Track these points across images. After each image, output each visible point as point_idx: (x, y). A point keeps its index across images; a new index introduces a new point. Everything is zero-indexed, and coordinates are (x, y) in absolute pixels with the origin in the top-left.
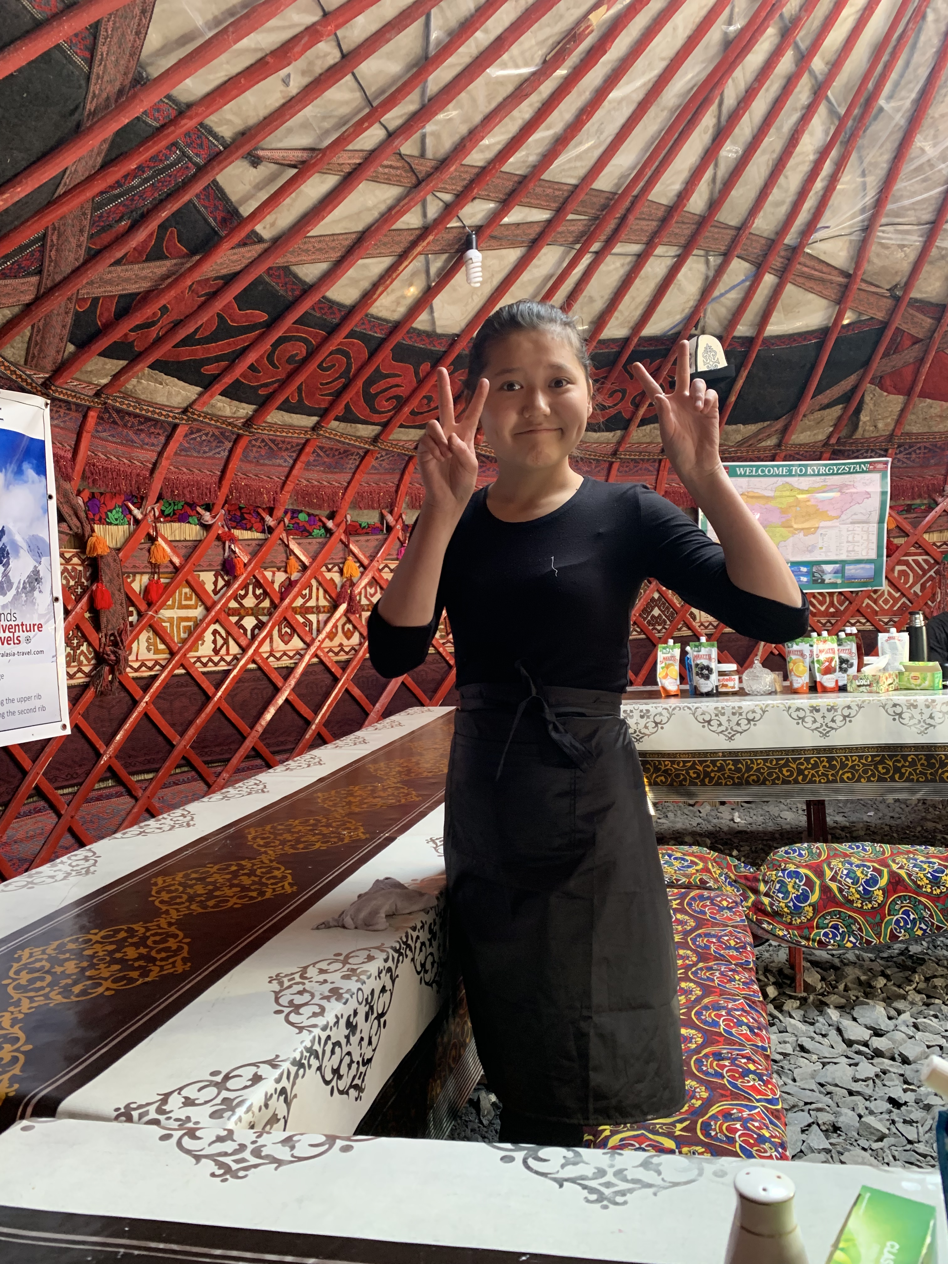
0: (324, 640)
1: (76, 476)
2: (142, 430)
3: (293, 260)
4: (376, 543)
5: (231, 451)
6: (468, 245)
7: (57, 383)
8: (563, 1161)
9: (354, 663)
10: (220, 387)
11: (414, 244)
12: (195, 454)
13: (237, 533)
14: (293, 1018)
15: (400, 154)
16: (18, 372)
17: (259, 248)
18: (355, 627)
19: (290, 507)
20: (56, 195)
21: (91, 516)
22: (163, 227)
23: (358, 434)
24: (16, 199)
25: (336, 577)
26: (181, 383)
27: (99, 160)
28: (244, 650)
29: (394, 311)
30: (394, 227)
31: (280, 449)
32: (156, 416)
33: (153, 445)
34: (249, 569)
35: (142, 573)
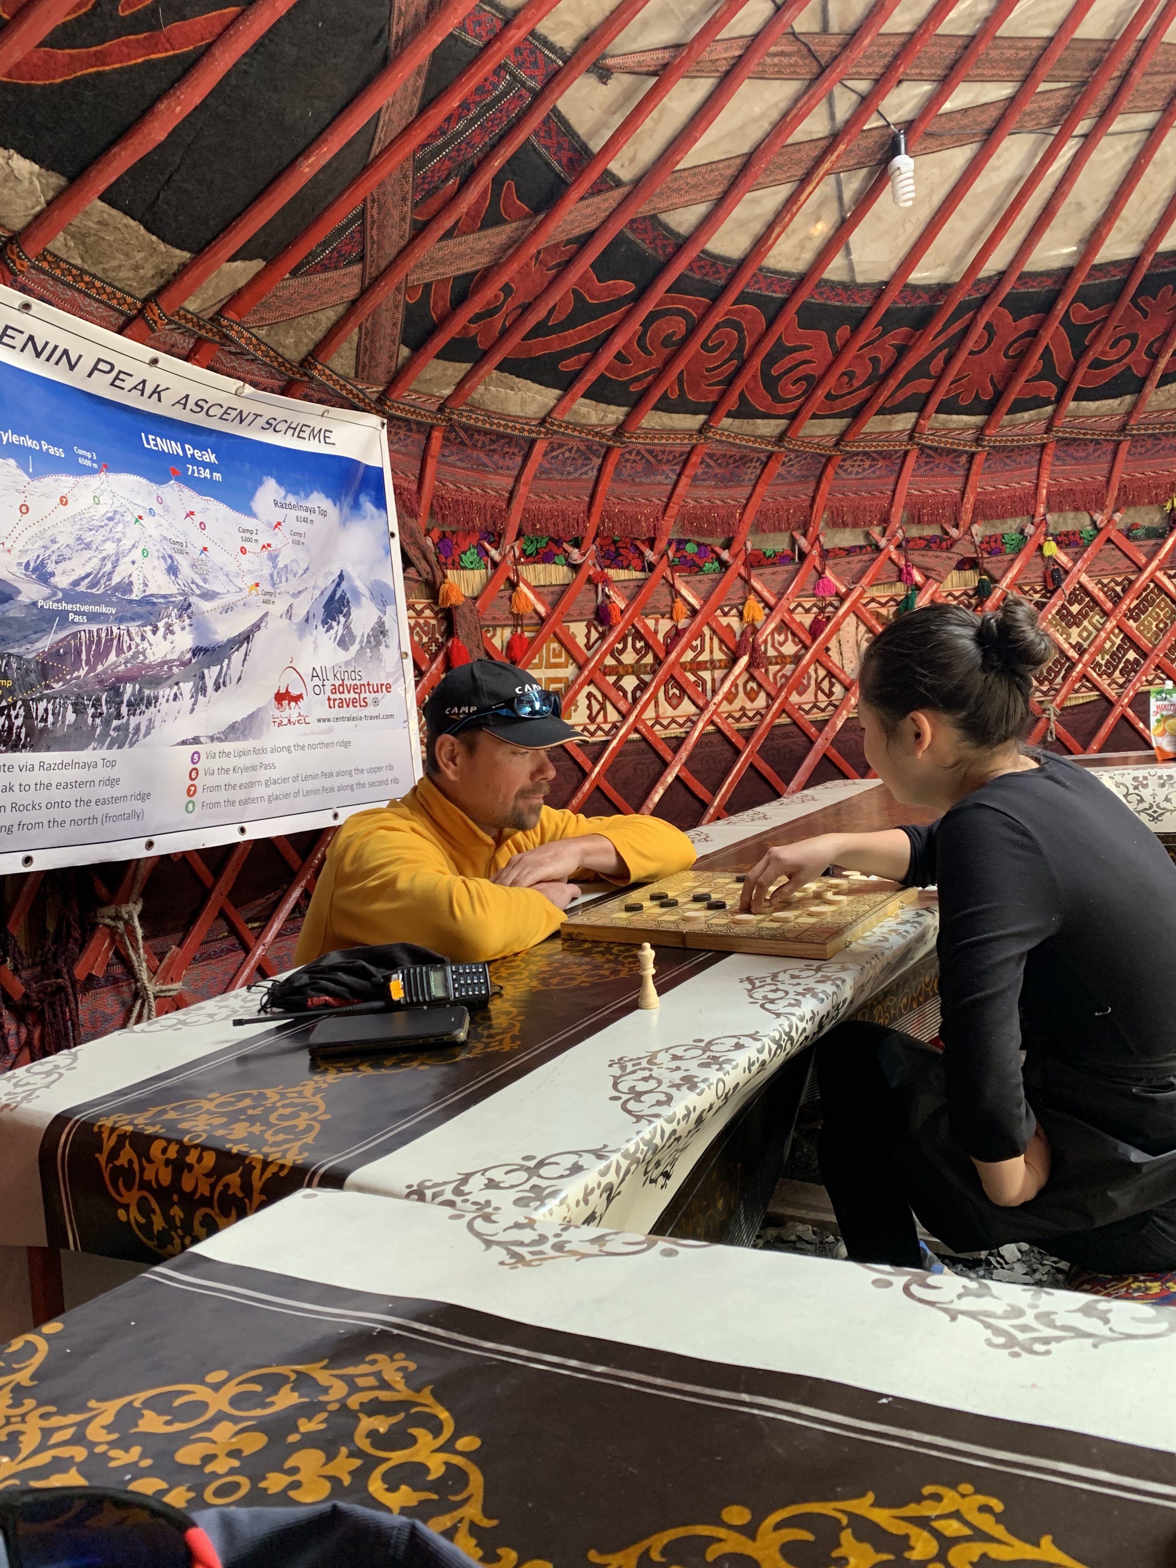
0: (721, 702)
1: (423, 513)
2: (494, 451)
3: (662, 205)
4: (785, 576)
5: (600, 470)
6: (894, 151)
7: (393, 397)
8: (962, 1291)
9: (761, 731)
10: (582, 386)
11: (819, 160)
12: (558, 477)
13: (612, 573)
14: (632, 1105)
15: (793, 34)
16: (349, 387)
17: (617, 195)
18: (760, 686)
19: (675, 537)
20: (372, 156)
21: (442, 559)
22: (497, 181)
23: (759, 432)
24: (323, 162)
25: (734, 622)
26: (536, 386)
27: (416, 102)
28: (624, 716)
29: (797, 259)
30: (790, 140)
31: (660, 461)
32: (509, 431)
33: (508, 468)
34: (627, 616)
35: (503, 626)
